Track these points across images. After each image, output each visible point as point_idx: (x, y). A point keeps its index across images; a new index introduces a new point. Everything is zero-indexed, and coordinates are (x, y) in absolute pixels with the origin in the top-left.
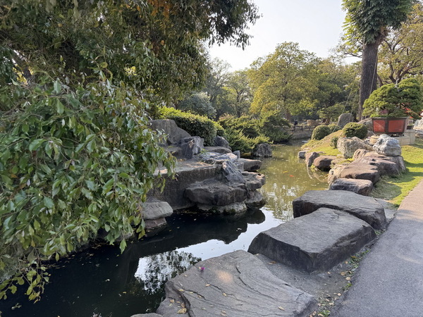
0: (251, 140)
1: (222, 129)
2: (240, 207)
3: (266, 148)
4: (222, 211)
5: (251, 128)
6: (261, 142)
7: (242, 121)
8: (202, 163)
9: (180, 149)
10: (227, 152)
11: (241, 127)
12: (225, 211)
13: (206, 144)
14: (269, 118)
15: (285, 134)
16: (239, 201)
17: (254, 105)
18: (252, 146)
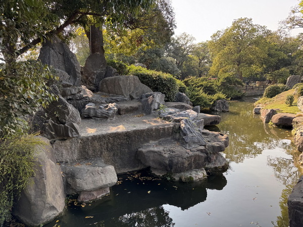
0: (210, 97)
1: (185, 86)
2: (199, 175)
3: (223, 104)
4: (177, 179)
5: (210, 87)
6: (219, 98)
7: (203, 81)
8: (159, 120)
9: (140, 104)
10: (187, 108)
11: (202, 85)
12: (181, 179)
13: (168, 100)
14: (225, 79)
15: (239, 92)
16: (198, 167)
17: (213, 69)
18: (211, 102)
